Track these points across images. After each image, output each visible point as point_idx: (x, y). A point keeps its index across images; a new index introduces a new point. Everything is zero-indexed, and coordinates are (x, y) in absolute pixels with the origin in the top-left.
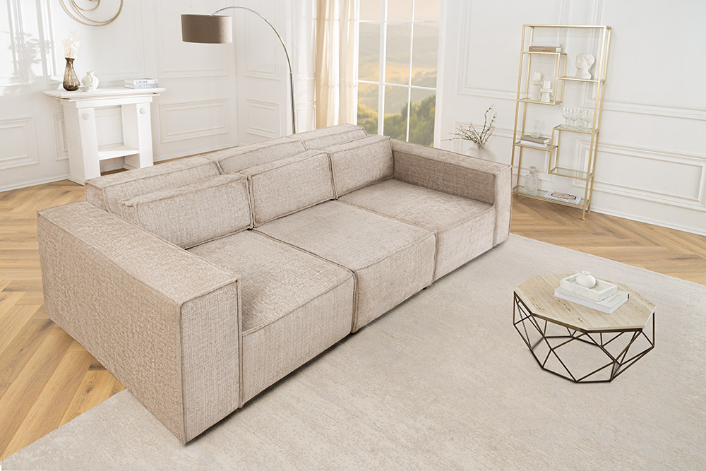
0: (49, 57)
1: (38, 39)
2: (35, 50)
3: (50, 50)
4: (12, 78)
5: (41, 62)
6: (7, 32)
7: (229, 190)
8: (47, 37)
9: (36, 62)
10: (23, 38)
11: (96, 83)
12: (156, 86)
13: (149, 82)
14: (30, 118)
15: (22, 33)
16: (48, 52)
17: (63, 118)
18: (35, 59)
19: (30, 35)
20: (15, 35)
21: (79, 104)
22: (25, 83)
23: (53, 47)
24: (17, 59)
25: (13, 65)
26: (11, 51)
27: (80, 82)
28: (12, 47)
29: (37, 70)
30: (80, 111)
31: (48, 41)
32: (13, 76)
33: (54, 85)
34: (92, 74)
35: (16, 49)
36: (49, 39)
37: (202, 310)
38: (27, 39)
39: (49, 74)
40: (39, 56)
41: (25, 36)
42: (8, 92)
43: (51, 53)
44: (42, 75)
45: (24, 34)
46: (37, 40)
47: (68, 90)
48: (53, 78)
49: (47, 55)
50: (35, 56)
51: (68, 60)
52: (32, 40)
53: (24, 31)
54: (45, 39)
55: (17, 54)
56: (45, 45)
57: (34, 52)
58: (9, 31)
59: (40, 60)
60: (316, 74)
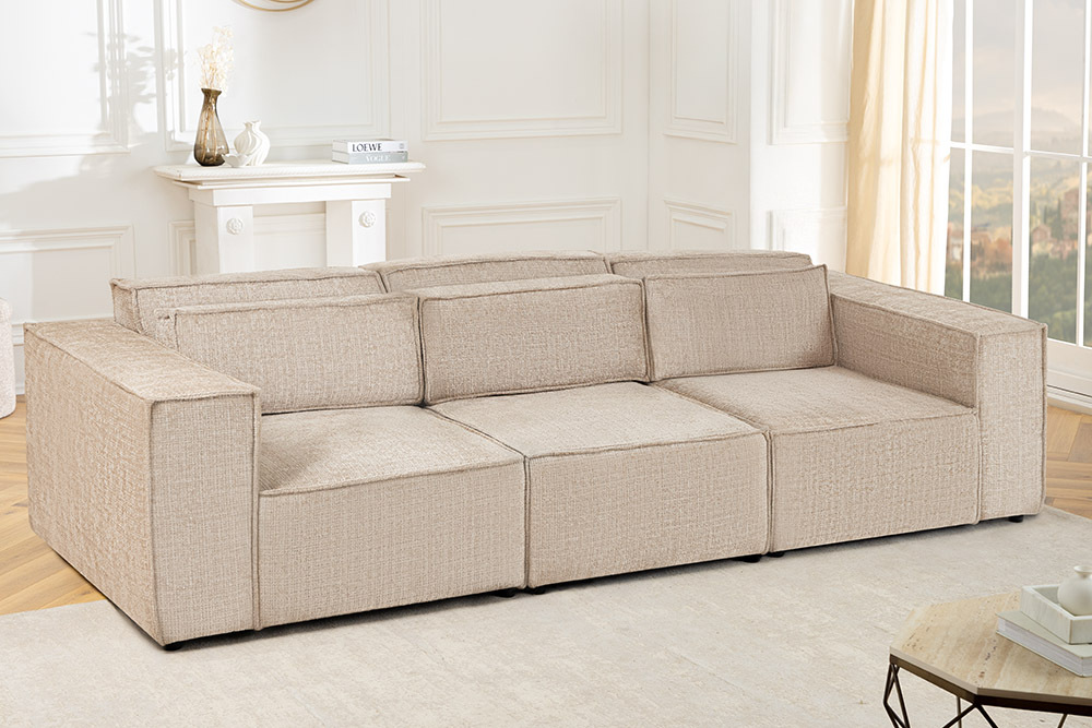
0: (171, 87)
1: (153, 46)
2: (145, 73)
3: (176, 71)
4: (96, 137)
5: (154, 100)
6: (92, 34)
8: (170, 43)
9: (146, 100)
10: (121, 47)
11: (263, 146)
12: (402, 157)
13: (386, 147)
14: (126, 228)
15: (122, 36)
16: (171, 78)
17: (194, 232)
18: (144, 93)
19: (136, 39)
20: (107, 41)
21: (220, 197)
22: (120, 148)
23: (181, 65)
24: (109, 93)
25: (99, 106)
26: (98, 74)
27: (231, 146)
28: (100, 68)
29: (145, 117)
30: (223, 216)
31: (172, 50)
32: (97, 132)
33: (177, 155)
34: (256, 128)
35: (108, 71)
36: (175, 47)
38: (129, 48)
39: (169, 129)
40: (151, 87)
41: (126, 41)
42: (87, 167)
43: (176, 79)
44: (156, 130)
45: (124, 36)
46: (148, 50)
47: (204, 164)
48: (178, 137)
49: (168, 84)
50: (144, 87)
51: (207, 93)
52: (141, 49)
53: (125, 32)
54: (167, 46)
55: (108, 83)
56: (165, 61)
57: (143, 76)
58: (96, 31)
59: (151, 95)
60: (849, 125)
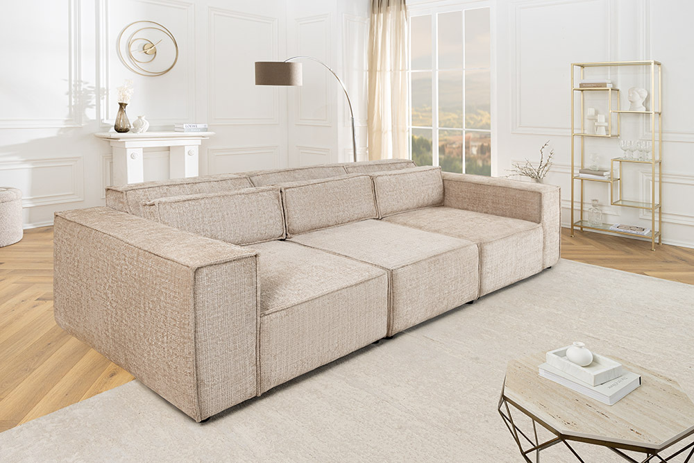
0: (103, 102)
1: (95, 86)
2: (91, 96)
3: (105, 96)
4: (66, 121)
5: (95, 107)
6: (66, 80)
7: (260, 198)
8: (103, 85)
9: (91, 107)
10: (80, 85)
11: (147, 125)
12: (206, 130)
13: (199, 126)
14: (79, 158)
15: (80, 81)
16: (103, 98)
17: (112, 159)
18: (90, 104)
19: (87, 83)
20: (73, 83)
21: (127, 145)
22: (78, 126)
23: (107, 94)
24: (73, 104)
25: (68, 109)
26: (68, 96)
27: (132, 125)
28: (69, 93)
29: (91, 114)
30: (129, 152)
31: (104, 88)
32: (65, 119)
33: (106, 128)
34: (143, 118)
35: (73, 95)
36: (105, 87)
37: (218, 278)
38: (83, 86)
39: (102, 118)
40: (94, 102)
41: (82, 84)
42: (62, 133)
43: (105, 99)
44: (95, 118)
45: (82, 81)
46: (93, 87)
47: (119, 132)
48: (105, 121)
49: (101, 101)
50: (90, 102)
51: (121, 105)
52: (89, 87)
53: (82, 79)
54: (101, 86)
55: (73, 100)
56: (100, 92)
57: (90, 97)
58: (68, 78)
59: (94, 105)
60: (368, 121)
